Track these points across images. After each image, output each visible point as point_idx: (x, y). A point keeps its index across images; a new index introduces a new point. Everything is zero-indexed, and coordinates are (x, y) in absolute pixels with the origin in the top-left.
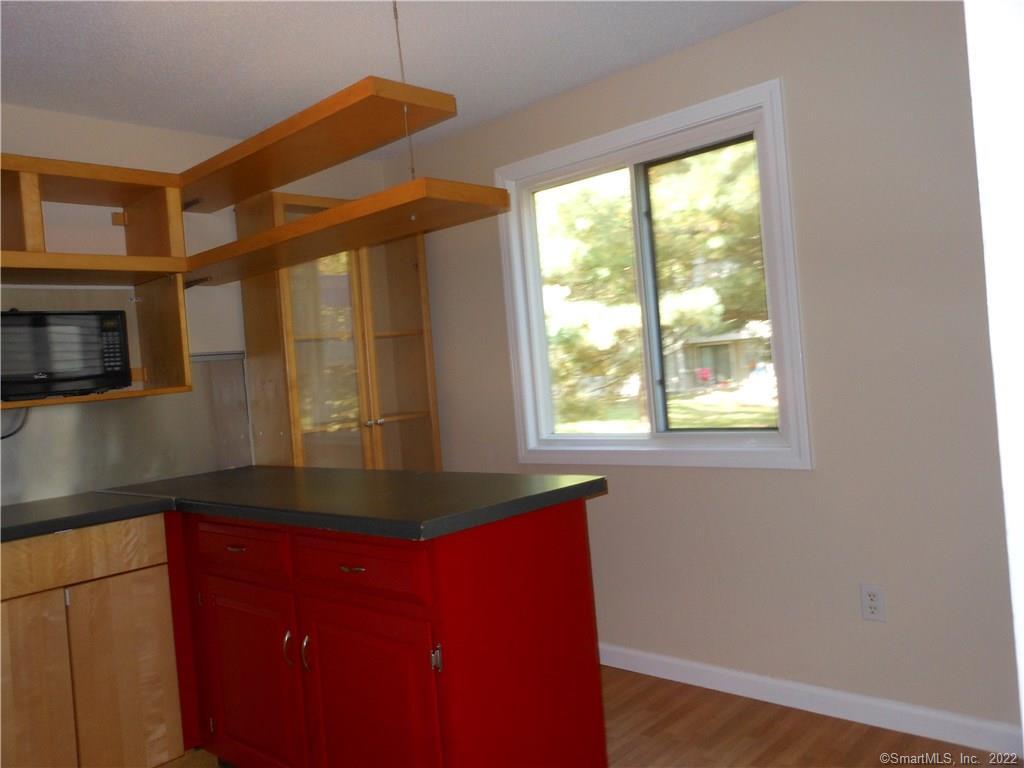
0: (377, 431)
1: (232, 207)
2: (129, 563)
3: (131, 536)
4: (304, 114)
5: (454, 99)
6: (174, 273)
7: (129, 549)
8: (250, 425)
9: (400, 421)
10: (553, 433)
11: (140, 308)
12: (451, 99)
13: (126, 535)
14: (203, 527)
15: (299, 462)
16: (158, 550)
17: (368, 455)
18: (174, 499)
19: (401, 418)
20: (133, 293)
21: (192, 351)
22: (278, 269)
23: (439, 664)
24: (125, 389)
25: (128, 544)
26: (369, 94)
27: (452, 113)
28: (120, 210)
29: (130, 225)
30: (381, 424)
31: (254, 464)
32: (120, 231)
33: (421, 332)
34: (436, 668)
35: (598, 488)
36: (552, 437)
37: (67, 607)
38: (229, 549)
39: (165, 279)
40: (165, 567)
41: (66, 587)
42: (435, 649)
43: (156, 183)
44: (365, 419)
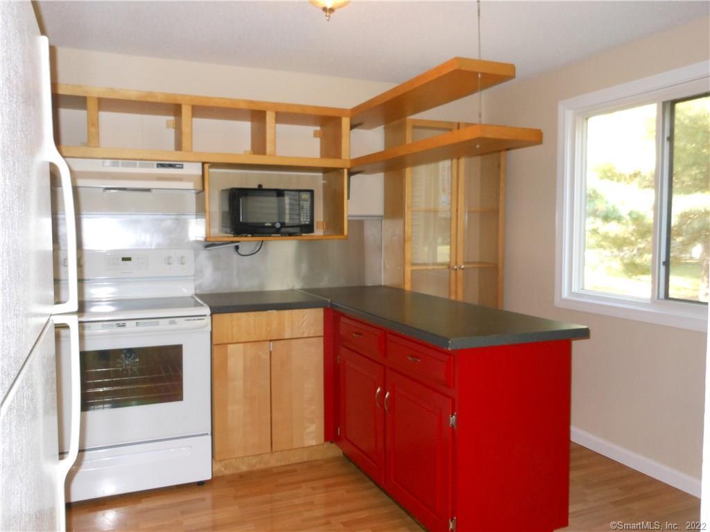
0: (460, 273)
1: (383, 126)
2: (303, 333)
3: (305, 318)
4: (418, 78)
5: (514, 67)
6: (343, 169)
7: (305, 324)
8: (382, 261)
9: (479, 268)
10: (583, 289)
11: (325, 186)
12: (512, 67)
13: (303, 317)
14: (343, 319)
15: (408, 287)
16: (319, 329)
17: (453, 288)
18: (329, 301)
19: (481, 266)
20: (322, 178)
21: (349, 213)
22: (405, 168)
23: (454, 424)
24: (311, 234)
25: (303, 322)
26: (454, 69)
27: (513, 77)
28: (318, 128)
29: (323, 137)
30: (463, 269)
31: (383, 284)
32: (318, 141)
33: (497, 211)
34: (453, 426)
35: (584, 334)
36: (582, 292)
37: (271, 352)
38: (354, 335)
39: (338, 171)
40: (322, 339)
41: (271, 341)
42: (453, 415)
43: (336, 114)
44: (453, 264)
